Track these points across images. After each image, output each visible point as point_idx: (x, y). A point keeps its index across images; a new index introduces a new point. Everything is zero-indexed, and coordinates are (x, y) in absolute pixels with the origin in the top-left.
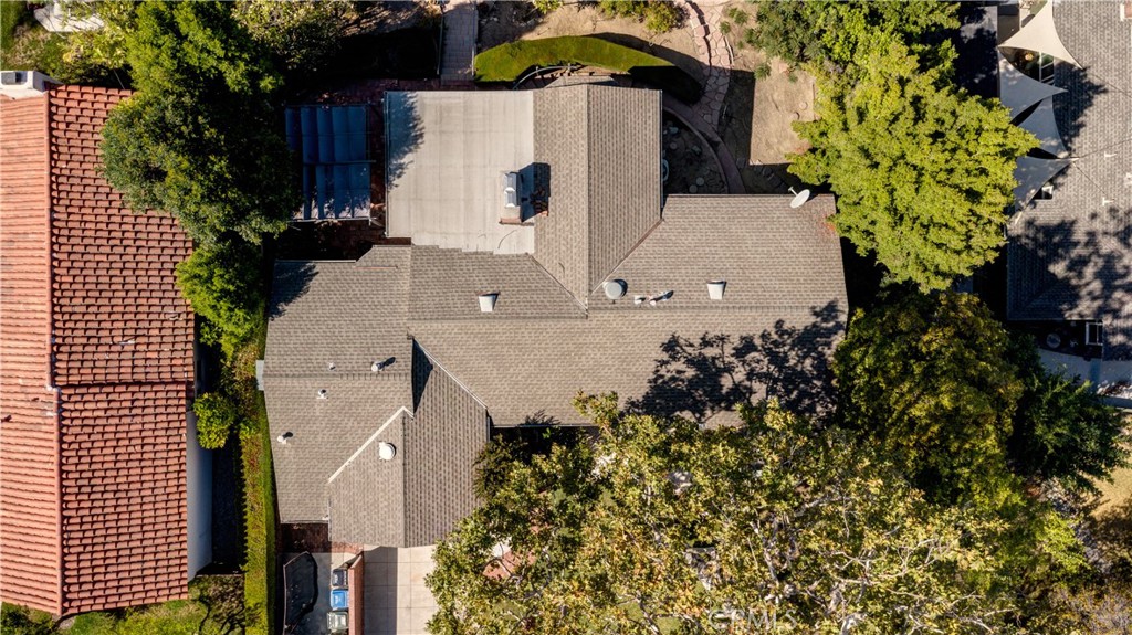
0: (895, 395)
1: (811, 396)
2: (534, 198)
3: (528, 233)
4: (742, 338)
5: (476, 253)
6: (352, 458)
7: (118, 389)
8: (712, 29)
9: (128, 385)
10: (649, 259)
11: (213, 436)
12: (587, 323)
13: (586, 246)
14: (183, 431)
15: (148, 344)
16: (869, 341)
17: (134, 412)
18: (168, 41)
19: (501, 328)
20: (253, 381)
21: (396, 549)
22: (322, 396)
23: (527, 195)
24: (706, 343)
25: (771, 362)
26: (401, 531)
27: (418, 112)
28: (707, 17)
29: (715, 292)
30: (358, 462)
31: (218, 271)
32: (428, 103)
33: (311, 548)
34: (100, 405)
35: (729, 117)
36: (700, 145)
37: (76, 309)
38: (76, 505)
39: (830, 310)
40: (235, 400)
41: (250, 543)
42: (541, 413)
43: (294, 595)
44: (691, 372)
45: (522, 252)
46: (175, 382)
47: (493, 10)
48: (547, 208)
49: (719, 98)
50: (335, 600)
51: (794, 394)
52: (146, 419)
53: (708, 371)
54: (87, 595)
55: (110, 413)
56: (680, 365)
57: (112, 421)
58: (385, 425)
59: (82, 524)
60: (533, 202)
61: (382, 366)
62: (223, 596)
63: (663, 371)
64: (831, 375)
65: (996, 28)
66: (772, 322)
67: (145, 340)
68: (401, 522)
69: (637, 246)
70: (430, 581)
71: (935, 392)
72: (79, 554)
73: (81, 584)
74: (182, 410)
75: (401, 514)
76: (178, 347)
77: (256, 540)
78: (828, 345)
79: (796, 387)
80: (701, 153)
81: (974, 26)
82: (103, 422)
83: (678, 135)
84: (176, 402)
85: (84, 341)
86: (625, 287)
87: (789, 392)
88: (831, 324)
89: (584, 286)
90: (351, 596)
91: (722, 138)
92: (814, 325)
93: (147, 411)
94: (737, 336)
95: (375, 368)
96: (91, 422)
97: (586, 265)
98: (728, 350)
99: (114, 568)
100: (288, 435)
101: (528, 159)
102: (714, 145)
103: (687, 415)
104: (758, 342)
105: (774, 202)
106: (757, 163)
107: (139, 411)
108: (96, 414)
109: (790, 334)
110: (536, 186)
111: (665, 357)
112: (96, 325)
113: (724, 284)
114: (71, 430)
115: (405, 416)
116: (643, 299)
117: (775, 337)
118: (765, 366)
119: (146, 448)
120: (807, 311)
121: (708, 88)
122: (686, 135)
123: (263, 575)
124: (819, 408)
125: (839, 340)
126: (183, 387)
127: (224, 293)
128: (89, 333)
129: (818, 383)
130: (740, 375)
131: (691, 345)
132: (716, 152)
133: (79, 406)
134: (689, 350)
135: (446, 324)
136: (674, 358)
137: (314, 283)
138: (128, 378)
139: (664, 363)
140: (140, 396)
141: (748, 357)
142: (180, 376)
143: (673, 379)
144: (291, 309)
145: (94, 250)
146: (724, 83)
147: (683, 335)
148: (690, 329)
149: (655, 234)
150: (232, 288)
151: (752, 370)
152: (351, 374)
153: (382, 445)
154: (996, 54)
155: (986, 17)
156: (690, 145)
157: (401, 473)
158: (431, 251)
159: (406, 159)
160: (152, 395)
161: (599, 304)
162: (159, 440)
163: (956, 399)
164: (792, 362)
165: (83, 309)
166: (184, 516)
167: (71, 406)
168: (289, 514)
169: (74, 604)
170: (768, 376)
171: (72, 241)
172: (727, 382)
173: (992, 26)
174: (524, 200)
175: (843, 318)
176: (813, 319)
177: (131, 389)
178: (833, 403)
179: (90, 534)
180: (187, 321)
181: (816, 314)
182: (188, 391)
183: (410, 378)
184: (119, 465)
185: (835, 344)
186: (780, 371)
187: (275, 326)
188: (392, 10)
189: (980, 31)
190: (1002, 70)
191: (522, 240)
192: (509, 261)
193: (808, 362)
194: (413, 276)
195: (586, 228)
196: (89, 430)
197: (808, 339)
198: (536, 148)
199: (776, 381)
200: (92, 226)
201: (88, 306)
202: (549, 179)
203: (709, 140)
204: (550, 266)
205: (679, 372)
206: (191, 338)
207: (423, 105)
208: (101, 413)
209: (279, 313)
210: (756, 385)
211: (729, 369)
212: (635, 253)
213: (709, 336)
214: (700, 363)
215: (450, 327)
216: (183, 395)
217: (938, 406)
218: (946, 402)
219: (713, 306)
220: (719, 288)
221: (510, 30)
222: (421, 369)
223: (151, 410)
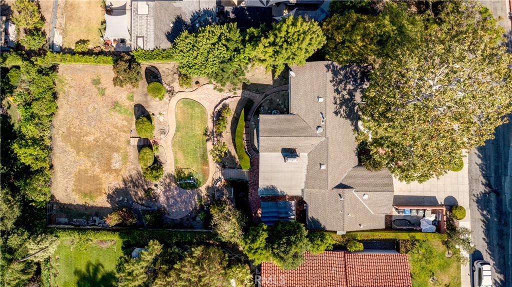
0: (355, 50)
1: (351, 71)
2: (292, 153)
3: (301, 154)
4: (335, 92)
5: (307, 170)
6: (367, 207)
7: (347, 271)
8: (229, 96)
9: (346, 269)
10: (311, 120)
11: (360, 246)
12: (330, 138)
13: (307, 138)
14: (359, 255)
15: (334, 264)
16: (337, 56)
17: (354, 267)
18: (259, 251)
19: (331, 163)
20: (343, 236)
21: (394, 196)
22: (350, 215)
23: (290, 155)
24: (336, 103)
25: (341, 84)
26: (389, 193)
27: (265, 187)
28: (225, 97)
29: (321, 100)
30: (368, 205)
31: (316, 242)
32: (263, 184)
33: (391, 221)
34: (352, 276)
35: (257, 90)
36: (267, 100)
37: (325, 282)
38: (381, 284)
39: (327, 66)
40: (348, 241)
41: (391, 237)
42: (354, 151)
43: (405, 226)
44: (344, 107)
45: (307, 157)
46: (345, 256)
47: (223, 164)
48: (295, 149)
49: (251, 93)
50: (408, 213)
51: (351, 76)
52: (356, 264)
53: (344, 102)
54: (406, 281)
55: (354, 274)
56: (342, 110)
57: (357, 273)
58: (358, 197)
59: (386, 282)
60: (293, 153)
61: (341, 197)
62: (406, 247)
63: (343, 116)
64: (346, 66)
65: (232, 7)
66: (330, 83)
67: (333, 265)
68: (386, 193)
69: (306, 123)
70: (408, 183)
71: (355, 40)
72: (395, 283)
73: (403, 283)
74: (353, 255)
75: (384, 193)
76: (334, 256)
77: (389, 236)
78: (337, 67)
79: (349, 76)
80: (270, 100)
81: (231, 14)
82: (357, 276)
83: (263, 107)
84: (350, 256)
85: (334, 281)
86: (319, 127)
87: (350, 78)
88: (331, 66)
89: (318, 138)
90: (407, 209)
91: (264, 93)
92: (331, 71)
93: (353, 264)
94: (334, 94)
95: (342, 199)
96: (357, 279)
97: (312, 138)
98: (338, 96)
99: (399, 274)
100: (360, 225)
101: (280, 154)
102: (266, 96)
103: (356, 108)
104: (336, 88)
105: (292, 82)
106: (272, 82)
107: (353, 266)
108: (355, 277)
109: (334, 78)
110: (288, 152)
111: (339, 115)
112: (329, 278)
113: (318, 97)
114: (360, 284)
115: (356, 191)
116: (323, 122)
117: (334, 82)
118: (342, 85)
119: (364, 264)
120: (327, 73)
121: (248, 97)
122: (263, 105)
123: (400, 234)
124: (355, 69)
125: (336, 64)
126: (346, 254)
127: (321, 241)
128: (331, 279)
129: (348, 69)
130: (345, 93)
131: (336, 107)
132: (269, 95)
133: (353, 282)
134: (338, 108)
135: (329, 179)
136: (340, 112)
137: (315, 217)
138: (344, 269)
139: (341, 115)
140: (349, 266)
141: (340, 90)
142: (343, 255)
143: (346, 112)
144: (323, 224)
145: (308, 277)
146: (246, 92)
147: (333, 110)
148: (332, 108)
149: (302, 117)
150: (320, 239)
151: (343, 89)
152: (343, 206)
153: (364, 198)
154: (240, 7)
155: (228, 10)
156: (266, 103)
157: (372, 192)
158: (306, 183)
159: (279, 190)
160: (349, 263)
161: (324, 134)
162: (362, 261)
163: (358, 35)
164: (341, 77)
165: (325, 281)
166: (384, 255)
167: (353, 284)
168: (382, 226)
169: (409, 284)
170: (345, 84)
171: (305, 283)
172: (347, 97)
173: (231, 9)
174: (292, 156)
175: (330, 62)
176: (330, 71)
177: (347, 268)
178: (353, 64)
179: (389, 280)
180: (326, 253)
181: (328, 71)
182: (347, 253)
183: (345, 189)
184: (369, 272)
185: (337, 65)
186: (344, 81)
187: (328, 228)
188: (223, 195)
189: (232, 12)
190: (245, 5)
191: (304, 157)
192: (309, 160)
193: (342, 72)
194: (314, 188)
195: (302, 138)
196: (359, 280)
197: (335, 73)
198: (277, 152)
199: (347, 82)
200: (301, 278)
201: (324, 279)
202: (286, 148)
203: (265, 97)
204: (312, 148)
205: (344, 111)
206: (331, 252)
207: (263, 185)
208: (354, 276)
209: (324, 227)
210: (348, 88)
211: (343, 96)
212: (308, 123)
213: (334, 102)
214: (341, 105)
215: (330, 177)
216: (348, 254)
217: (360, 40)
218: (358, 38)
219: (325, 101)
220: (320, 99)
221: (230, 159)
222: (341, 186)
223: (353, 263)
